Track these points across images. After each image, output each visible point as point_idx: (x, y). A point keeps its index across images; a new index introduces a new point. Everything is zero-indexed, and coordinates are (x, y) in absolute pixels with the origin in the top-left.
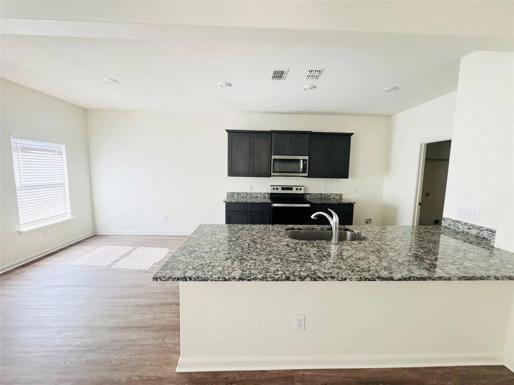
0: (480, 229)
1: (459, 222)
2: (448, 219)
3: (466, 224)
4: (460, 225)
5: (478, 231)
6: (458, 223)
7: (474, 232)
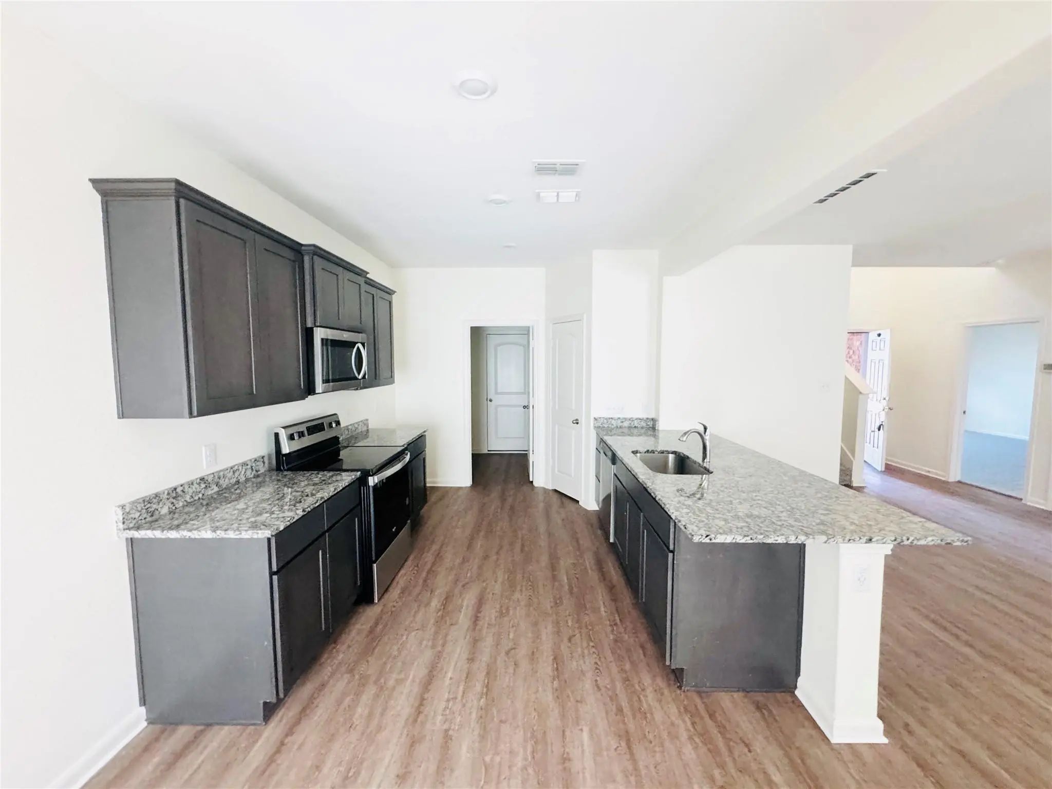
0: (631, 419)
1: (612, 418)
2: (600, 418)
3: (619, 418)
4: (613, 422)
5: (630, 422)
6: (611, 420)
7: (626, 424)
